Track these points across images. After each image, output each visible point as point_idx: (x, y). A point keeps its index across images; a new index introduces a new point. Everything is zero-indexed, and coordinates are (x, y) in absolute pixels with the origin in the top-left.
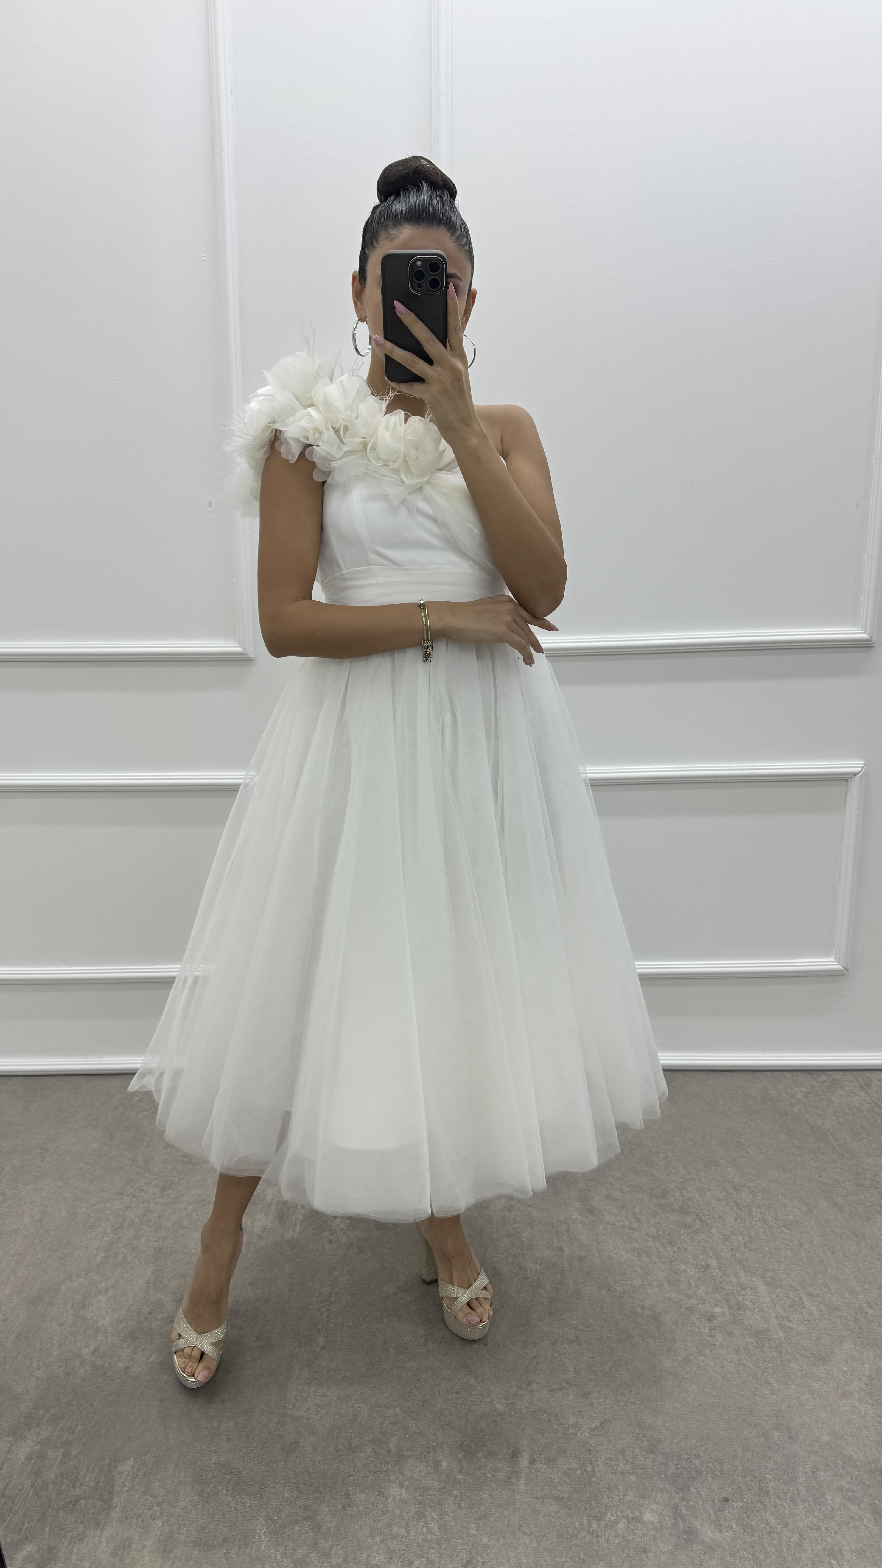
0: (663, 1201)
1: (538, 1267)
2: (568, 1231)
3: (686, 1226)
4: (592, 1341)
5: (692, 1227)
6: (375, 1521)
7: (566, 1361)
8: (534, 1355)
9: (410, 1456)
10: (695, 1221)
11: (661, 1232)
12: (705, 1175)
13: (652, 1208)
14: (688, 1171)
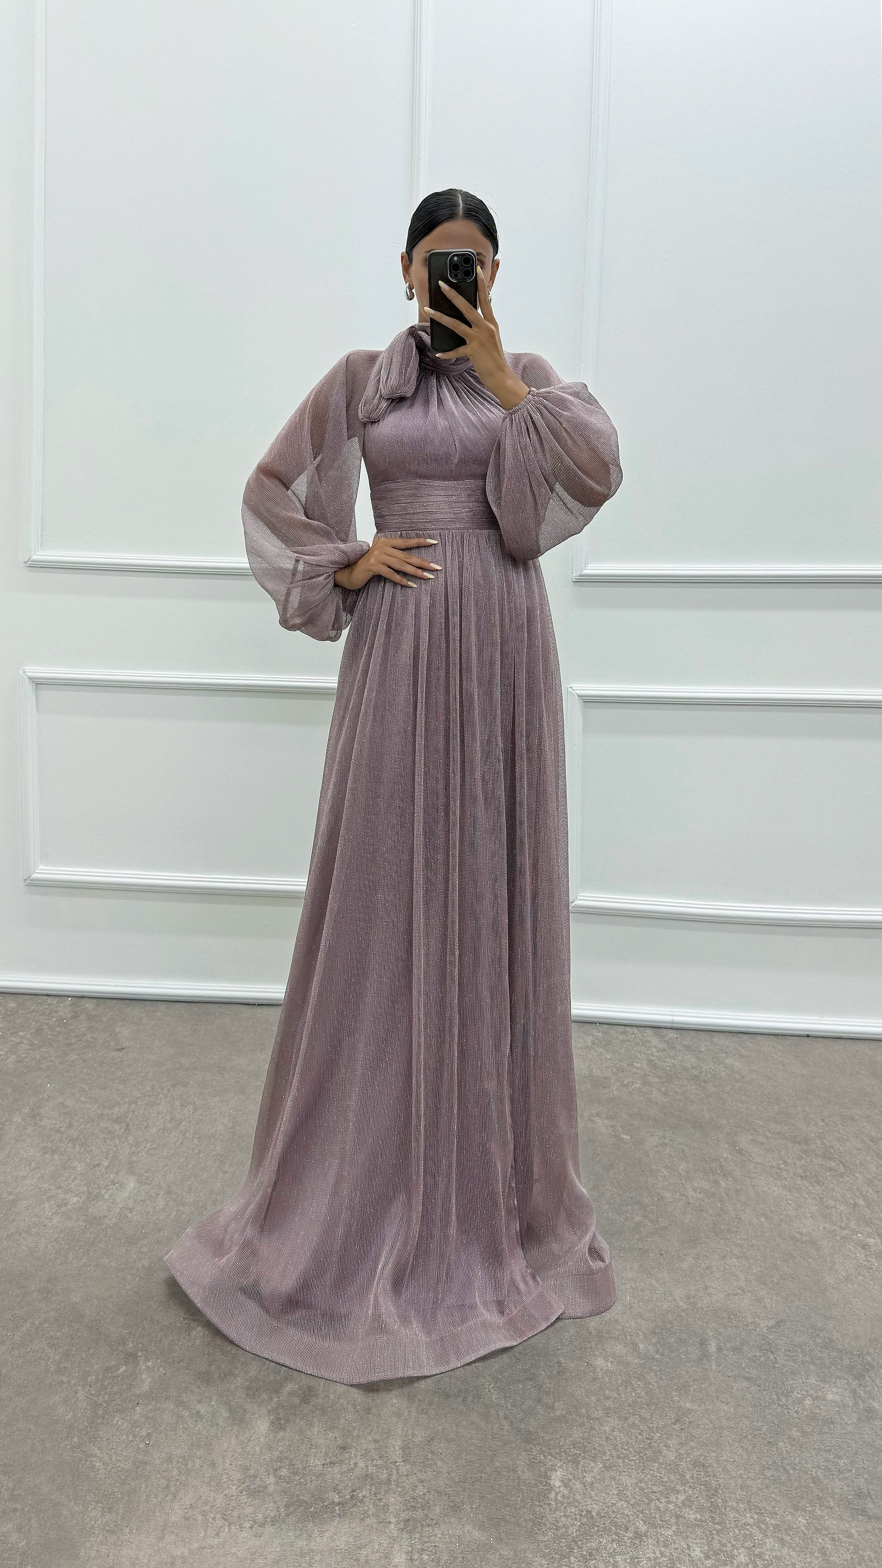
0: (805, 1147)
1: (698, 1195)
2: (721, 1166)
3: (830, 1169)
4: (758, 1258)
5: (837, 1171)
6: (588, 1385)
7: (737, 1272)
8: (707, 1265)
9: (609, 1337)
10: (838, 1165)
11: (808, 1173)
12: (843, 1128)
13: (797, 1152)
14: (827, 1124)
